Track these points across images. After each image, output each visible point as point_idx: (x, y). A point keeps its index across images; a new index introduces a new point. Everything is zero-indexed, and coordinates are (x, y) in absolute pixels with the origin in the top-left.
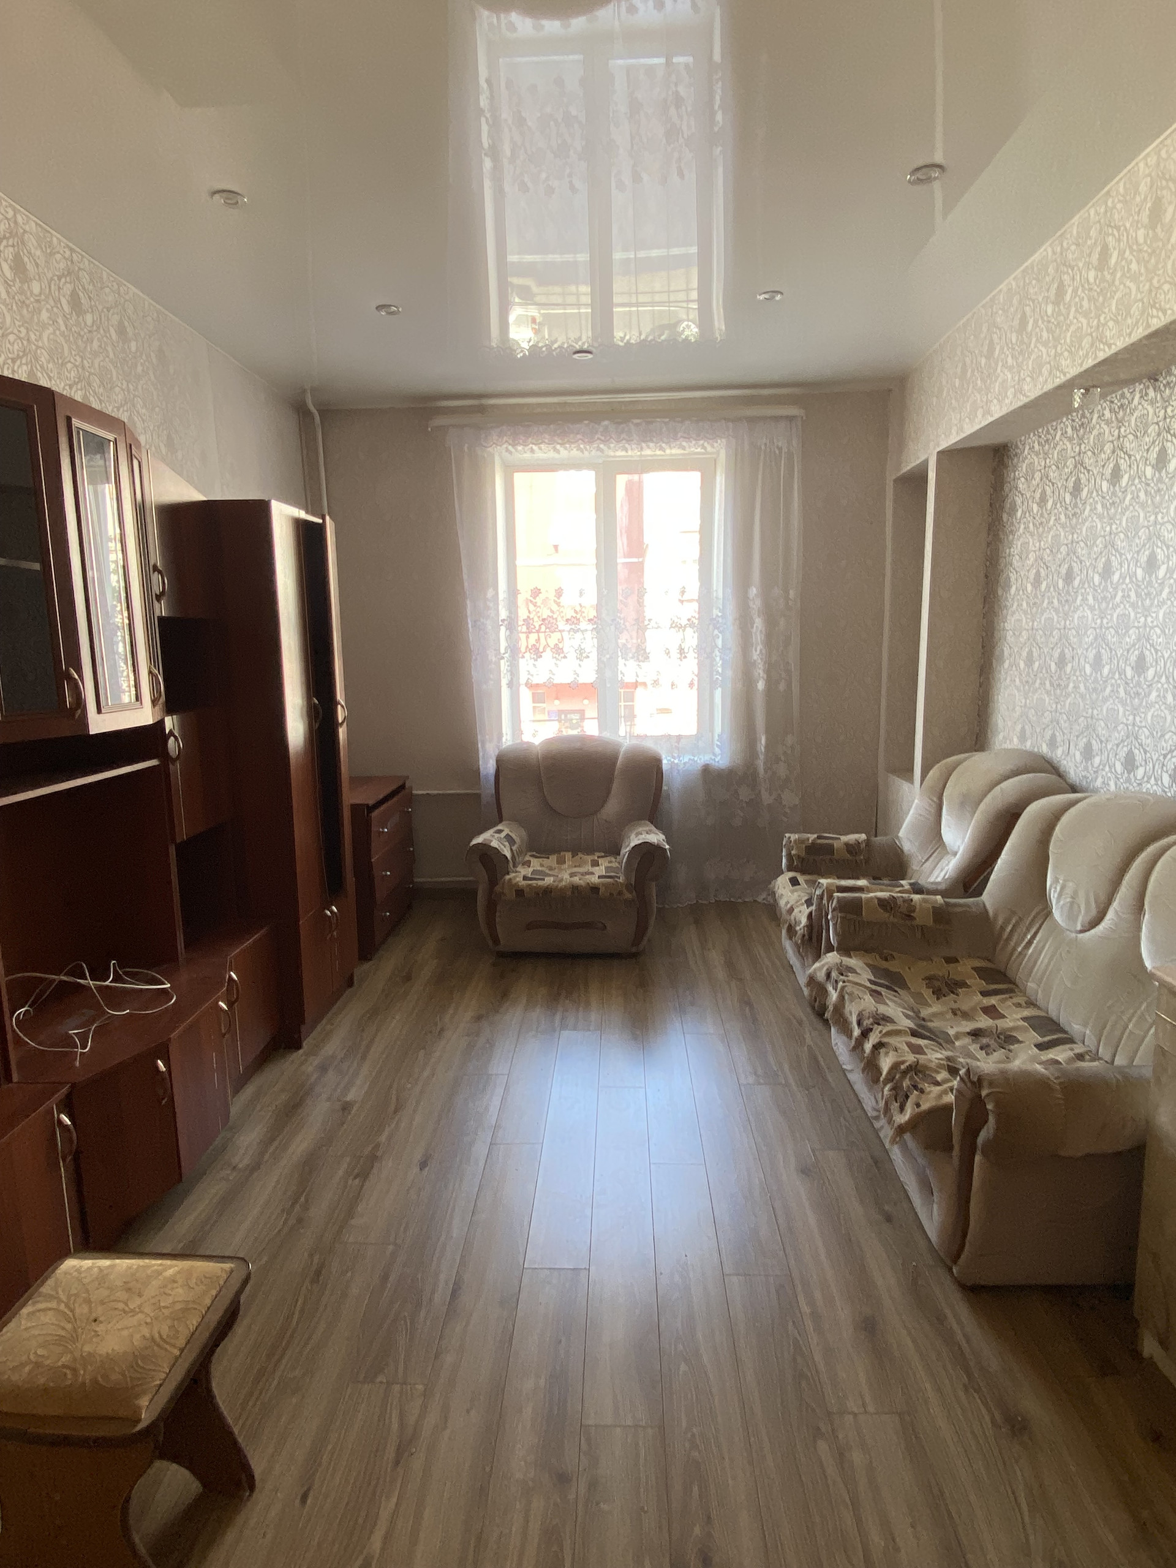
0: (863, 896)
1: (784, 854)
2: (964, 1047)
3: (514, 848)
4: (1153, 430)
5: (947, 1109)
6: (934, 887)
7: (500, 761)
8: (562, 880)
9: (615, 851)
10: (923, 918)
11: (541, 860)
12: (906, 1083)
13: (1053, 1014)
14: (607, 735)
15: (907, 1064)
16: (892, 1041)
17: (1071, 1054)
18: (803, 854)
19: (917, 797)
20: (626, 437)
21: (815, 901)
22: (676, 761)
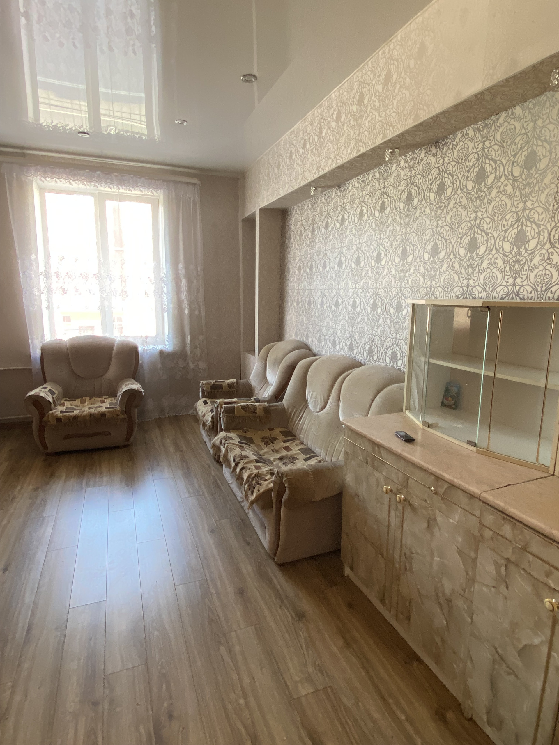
0: (235, 405)
1: (200, 390)
2: (277, 464)
3: (54, 396)
4: (378, 193)
5: (270, 490)
6: (264, 399)
7: (43, 350)
8: (84, 411)
9: (114, 395)
10: (260, 413)
11: (71, 402)
12: (254, 482)
13: (310, 446)
14: (107, 335)
15: (254, 474)
16: (248, 466)
17: (316, 461)
18: (209, 390)
19: (257, 362)
20: (110, 181)
21: (214, 410)
22: (146, 348)
